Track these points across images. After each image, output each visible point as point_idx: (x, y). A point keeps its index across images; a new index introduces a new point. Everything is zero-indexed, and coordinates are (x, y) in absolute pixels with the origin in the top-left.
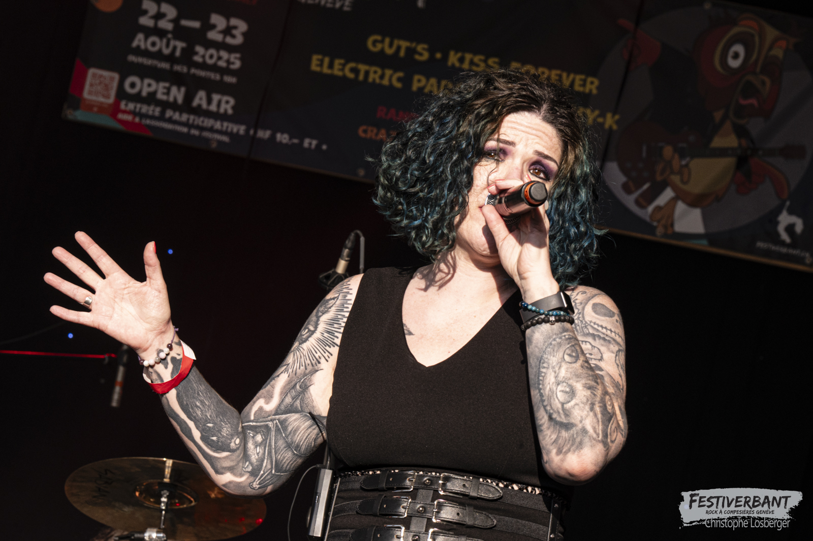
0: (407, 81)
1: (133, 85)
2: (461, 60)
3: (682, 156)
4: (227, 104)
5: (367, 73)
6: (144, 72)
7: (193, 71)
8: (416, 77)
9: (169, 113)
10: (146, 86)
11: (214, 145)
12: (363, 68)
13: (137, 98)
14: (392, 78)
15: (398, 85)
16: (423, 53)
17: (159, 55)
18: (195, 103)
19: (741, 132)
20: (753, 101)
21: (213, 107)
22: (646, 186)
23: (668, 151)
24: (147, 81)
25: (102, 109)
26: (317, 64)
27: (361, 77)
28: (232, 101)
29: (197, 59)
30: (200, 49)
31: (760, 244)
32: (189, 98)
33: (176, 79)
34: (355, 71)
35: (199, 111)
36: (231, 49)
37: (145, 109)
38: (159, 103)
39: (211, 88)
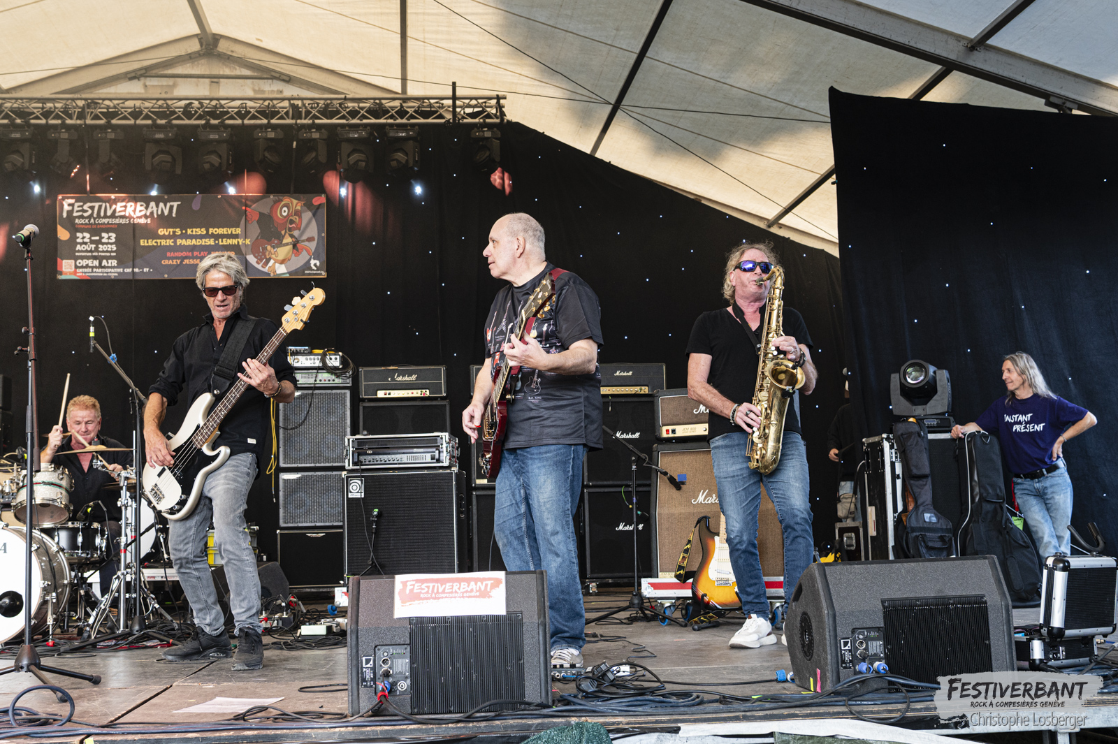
0: (175, 242)
1: (80, 263)
2: (192, 231)
3: (274, 248)
4: (114, 263)
5: (161, 242)
6: (82, 258)
7: (100, 254)
8: (178, 240)
9: (94, 270)
10: (84, 262)
11: (113, 278)
12: (159, 241)
13: (82, 267)
14: (170, 242)
15: (173, 244)
16: (178, 232)
17: (87, 251)
18: (103, 265)
19: (292, 236)
20: (294, 225)
21: (110, 265)
22: (264, 260)
23: (269, 247)
24: (84, 260)
25: (70, 274)
26: (143, 243)
27: (159, 244)
28: (116, 261)
29: (100, 249)
30: (100, 246)
31: (306, 272)
32: (100, 263)
33: (95, 258)
34: (156, 242)
35: (104, 267)
36: (111, 244)
37: (86, 270)
38: (90, 267)
39: (107, 258)
